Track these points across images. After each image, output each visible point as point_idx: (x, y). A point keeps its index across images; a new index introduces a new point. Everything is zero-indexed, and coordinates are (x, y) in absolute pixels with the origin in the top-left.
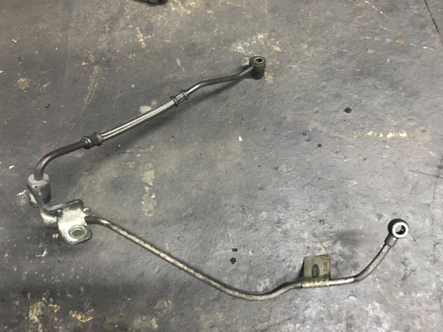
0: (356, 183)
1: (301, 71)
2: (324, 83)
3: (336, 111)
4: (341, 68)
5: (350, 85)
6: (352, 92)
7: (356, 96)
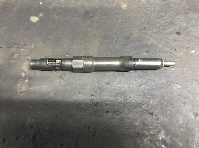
0: (180, 87)
1: (147, 4)
2: (163, 14)
3: (170, 34)
4: (176, 5)
5: (181, 17)
6: (182, 21)
7: (185, 25)
